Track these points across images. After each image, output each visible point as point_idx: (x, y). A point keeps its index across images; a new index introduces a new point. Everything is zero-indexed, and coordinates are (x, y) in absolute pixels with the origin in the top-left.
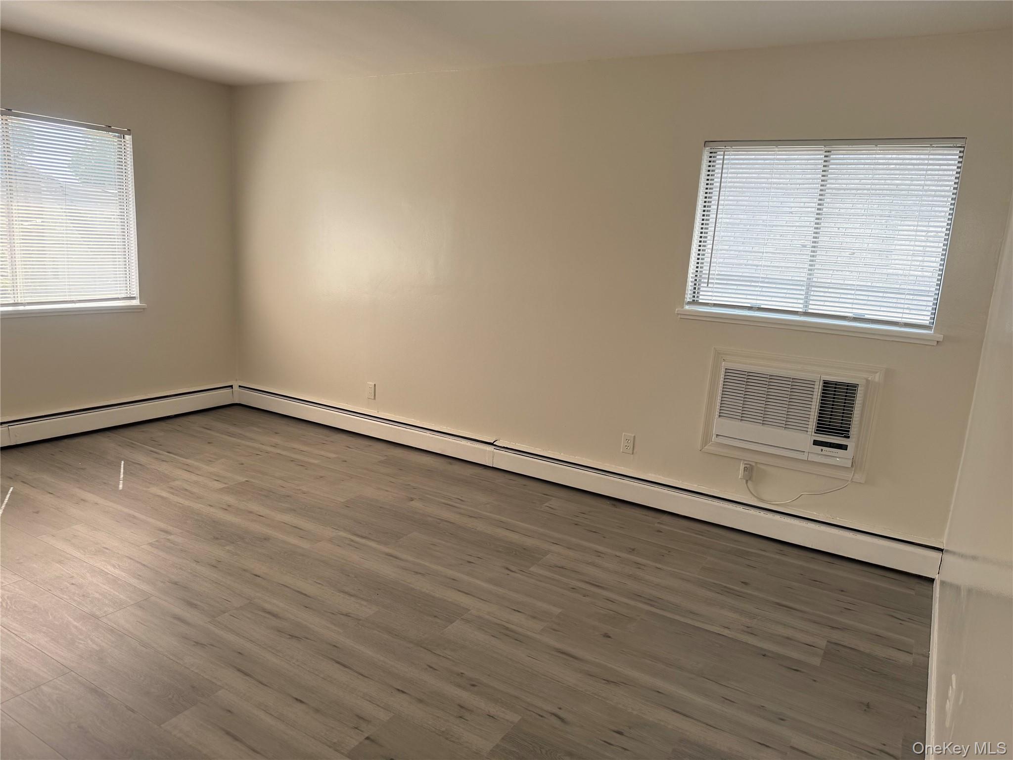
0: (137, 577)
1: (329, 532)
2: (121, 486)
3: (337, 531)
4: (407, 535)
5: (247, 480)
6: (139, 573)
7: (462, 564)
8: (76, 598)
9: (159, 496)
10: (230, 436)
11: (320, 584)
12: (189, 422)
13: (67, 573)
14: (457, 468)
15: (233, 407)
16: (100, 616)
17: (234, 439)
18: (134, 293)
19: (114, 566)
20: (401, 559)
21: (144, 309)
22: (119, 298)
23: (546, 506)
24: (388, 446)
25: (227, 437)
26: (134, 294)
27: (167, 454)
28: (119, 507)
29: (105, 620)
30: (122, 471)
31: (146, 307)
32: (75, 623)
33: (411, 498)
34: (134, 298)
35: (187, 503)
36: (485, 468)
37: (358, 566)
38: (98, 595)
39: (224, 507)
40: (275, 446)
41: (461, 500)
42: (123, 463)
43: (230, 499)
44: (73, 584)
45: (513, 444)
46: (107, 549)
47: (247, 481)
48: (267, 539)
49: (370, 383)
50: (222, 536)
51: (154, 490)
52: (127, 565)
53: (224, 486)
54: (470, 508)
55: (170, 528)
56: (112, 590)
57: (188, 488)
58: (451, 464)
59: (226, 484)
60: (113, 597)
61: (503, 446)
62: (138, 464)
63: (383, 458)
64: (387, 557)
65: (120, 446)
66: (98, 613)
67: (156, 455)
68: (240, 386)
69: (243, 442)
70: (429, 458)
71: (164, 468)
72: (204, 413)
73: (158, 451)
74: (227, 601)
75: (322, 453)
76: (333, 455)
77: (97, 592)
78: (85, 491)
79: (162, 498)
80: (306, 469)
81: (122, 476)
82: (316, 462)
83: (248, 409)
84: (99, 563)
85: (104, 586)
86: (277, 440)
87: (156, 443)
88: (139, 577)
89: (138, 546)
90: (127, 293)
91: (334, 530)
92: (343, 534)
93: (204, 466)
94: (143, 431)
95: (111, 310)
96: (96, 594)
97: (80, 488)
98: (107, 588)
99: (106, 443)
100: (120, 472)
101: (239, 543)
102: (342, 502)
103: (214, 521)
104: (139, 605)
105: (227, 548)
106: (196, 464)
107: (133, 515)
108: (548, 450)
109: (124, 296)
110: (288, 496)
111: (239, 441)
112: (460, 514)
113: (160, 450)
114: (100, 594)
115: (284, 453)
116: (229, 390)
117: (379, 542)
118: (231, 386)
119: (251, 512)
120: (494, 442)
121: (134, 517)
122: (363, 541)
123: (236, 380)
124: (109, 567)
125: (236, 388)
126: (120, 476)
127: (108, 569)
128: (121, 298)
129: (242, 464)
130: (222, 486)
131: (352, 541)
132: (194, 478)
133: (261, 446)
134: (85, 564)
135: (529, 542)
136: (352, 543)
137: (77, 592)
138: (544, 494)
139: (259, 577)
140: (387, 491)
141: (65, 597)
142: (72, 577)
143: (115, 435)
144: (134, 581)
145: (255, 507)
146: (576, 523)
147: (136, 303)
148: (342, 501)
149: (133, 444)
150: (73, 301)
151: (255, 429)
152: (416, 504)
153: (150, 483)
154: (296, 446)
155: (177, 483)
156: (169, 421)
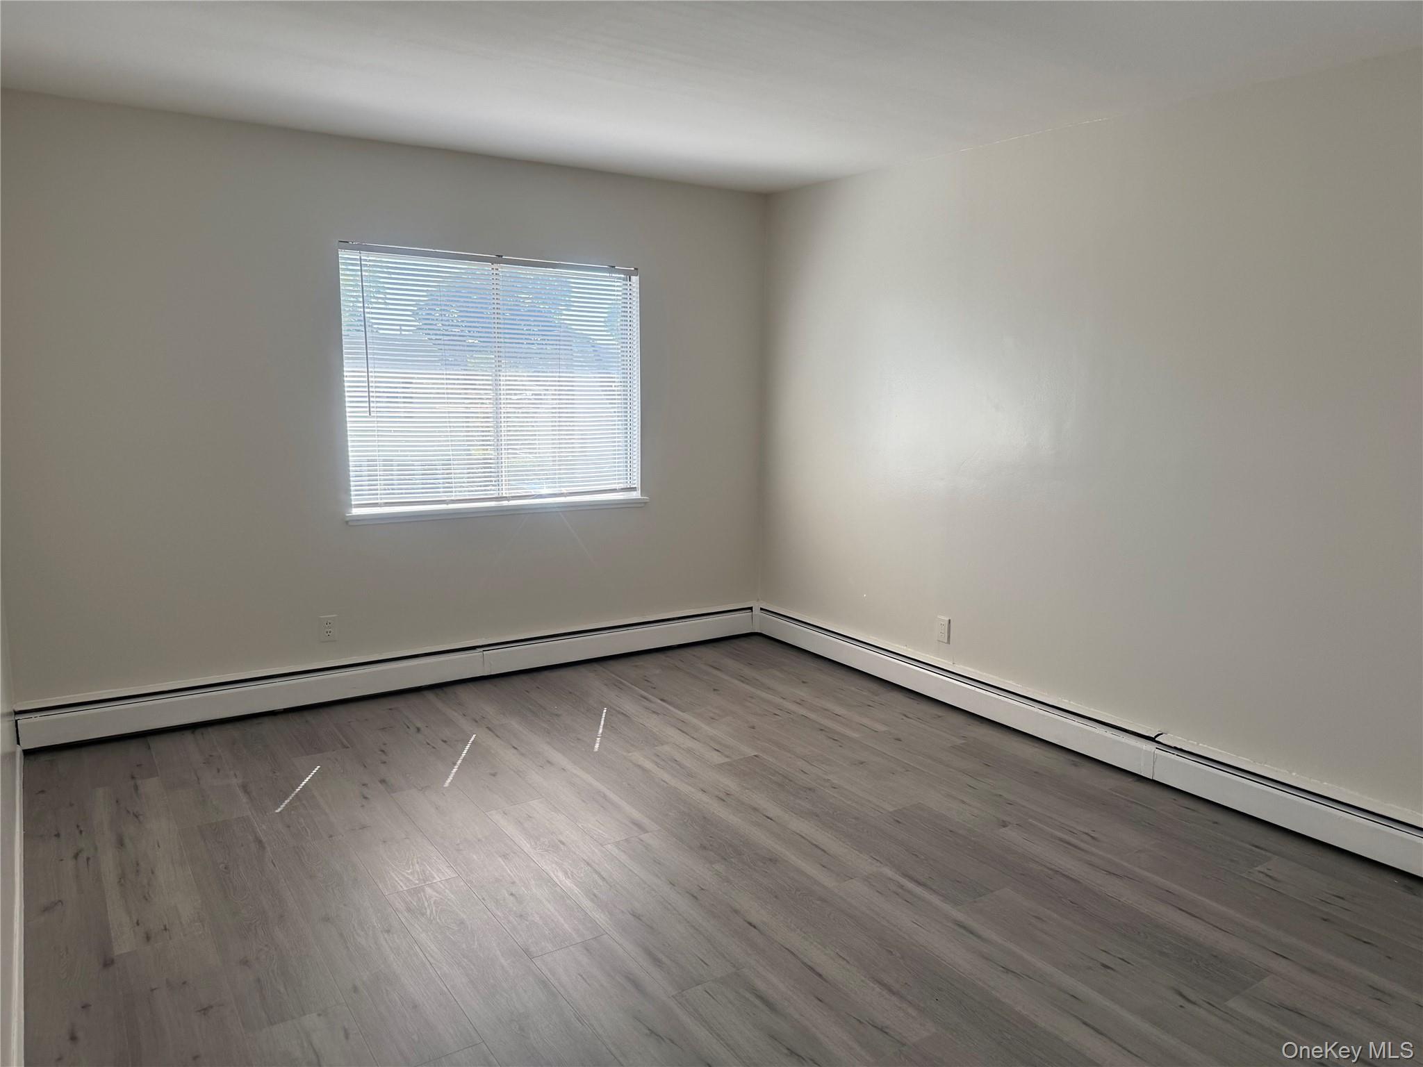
0: (592, 896)
1: (865, 864)
2: (597, 746)
3: (878, 864)
4: (992, 891)
5: (756, 754)
6: (595, 891)
7: (1090, 968)
8: (511, 918)
9: (639, 766)
10: (742, 682)
11: (844, 959)
12: (694, 656)
13: (509, 875)
14: (1085, 773)
15: (751, 637)
16: (535, 955)
17: (747, 687)
18: (635, 482)
19: (566, 873)
20: (979, 937)
21: (645, 503)
22: (616, 489)
23: (1260, 872)
24: (970, 721)
25: (736, 682)
26: (635, 484)
27: (659, 701)
28: (590, 779)
29: (538, 962)
30: (602, 723)
31: (648, 501)
32: (503, 961)
33: (1003, 821)
34: (634, 489)
35: (673, 782)
36: (1138, 780)
37: (907, 937)
38: (538, 919)
39: (722, 795)
40: (800, 703)
41: (1092, 837)
42: (605, 711)
43: (730, 783)
44: (512, 894)
45: (1193, 744)
46: (563, 844)
47: (755, 756)
48: (773, 860)
49: (943, 618)
50: (711, 845)
51: (637, 757)
52: (582, 875)
53: (727, 760)
54: (1109, 856)
55: (646, 822)
56: (556, 914)
57: (678, 757)
58: (1075, 765)
59: (727, 757)
60: (556, 924)
61: (1173, 745)
62: (622, 713)
63: (959, 742)
64: (956, 928)
65: (606, 685)
66: (533, 949)
67: (646, 703)
68: (761, 609)
69: (759, 692)
70: (1036, 750)
71: (653, 723)
72: (715, 644)
73: (650, 697)
74: (702, 961)
75: (865, 721)
76: (881, 728)
77: (537, 913)
78: (555, 748)
79: (644, 770)
80: (841, 746)
81: (601, 731)
82: (855, 735)
83: (772, 642)
84: (548, 865)
85: (549, 906)
86: (802, 693)
87: (649, 684)
88: (594, 898)
89: (602, 845)
90: (627, 482)
91: (874, 861)
92: (888, 872)
93: (703, 725)
94: (636, 666)
95: (607, 504)
96: (536, 915)
97: (548, 743)
98: (552, 910)
99: (592, 680)
100: (600, 724)
101: (732, 860)
102: (891, 813)
103: (705, 818)
104: (587, 949)
105: (717, 867)
106: (694, 721)
107: (604, 794)
108: (1265, 763)
109: (622, 486)
110: (810, 789)
111: (753, 690)
112: (1090, 864)
113: (653, 695)
114: (541, 917)
115: (812, 716)
116: (747, 614)
117: (945, 898)
118: (751, 608)
119: (755, 809)
120: (1156, 736)
121: (605, 797)
122: (918, 890)
123: (758, 600)
124: (560, 874)
125: (756, 611)
126: (598, 731)
127: (557, 876)
128: (619, 489)
129: (753, 728)
130: (723, 760)
131: (902, 887)
132: (690, 743)
133: (782, 700)
134: (532, 864)
135: (1226, 944)
136: (900, 890)
137: (515, 908)
138: (1256, 847)
139: (755, 927)
140: (963, 802)
141: (499, 914)
142: (513, 883)
143: (601, 668)
144: (587, 904)
145: (761, 800)
146: (1325, 917)
147: (636, 495)
148: (891, 810)
149: (621, 683)
150: (562, 494)
151: (778, 673)
152: (1012, 835)
153: (633, 745)
154: (830, 705)
155: (666, 748)
156: (670, 653)
